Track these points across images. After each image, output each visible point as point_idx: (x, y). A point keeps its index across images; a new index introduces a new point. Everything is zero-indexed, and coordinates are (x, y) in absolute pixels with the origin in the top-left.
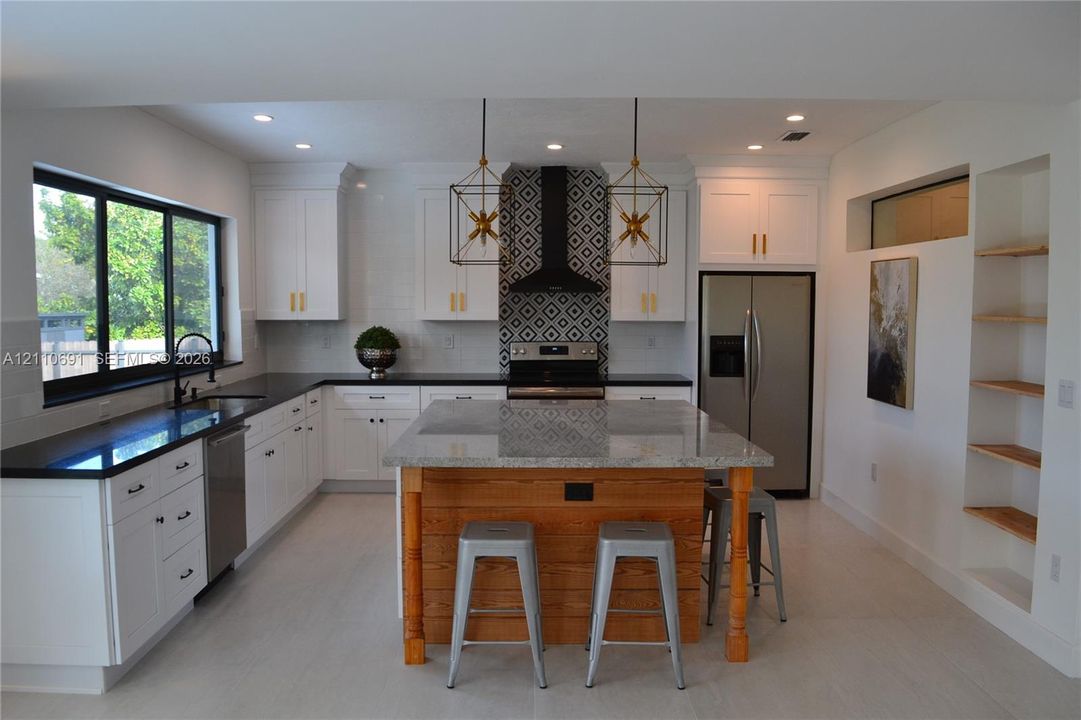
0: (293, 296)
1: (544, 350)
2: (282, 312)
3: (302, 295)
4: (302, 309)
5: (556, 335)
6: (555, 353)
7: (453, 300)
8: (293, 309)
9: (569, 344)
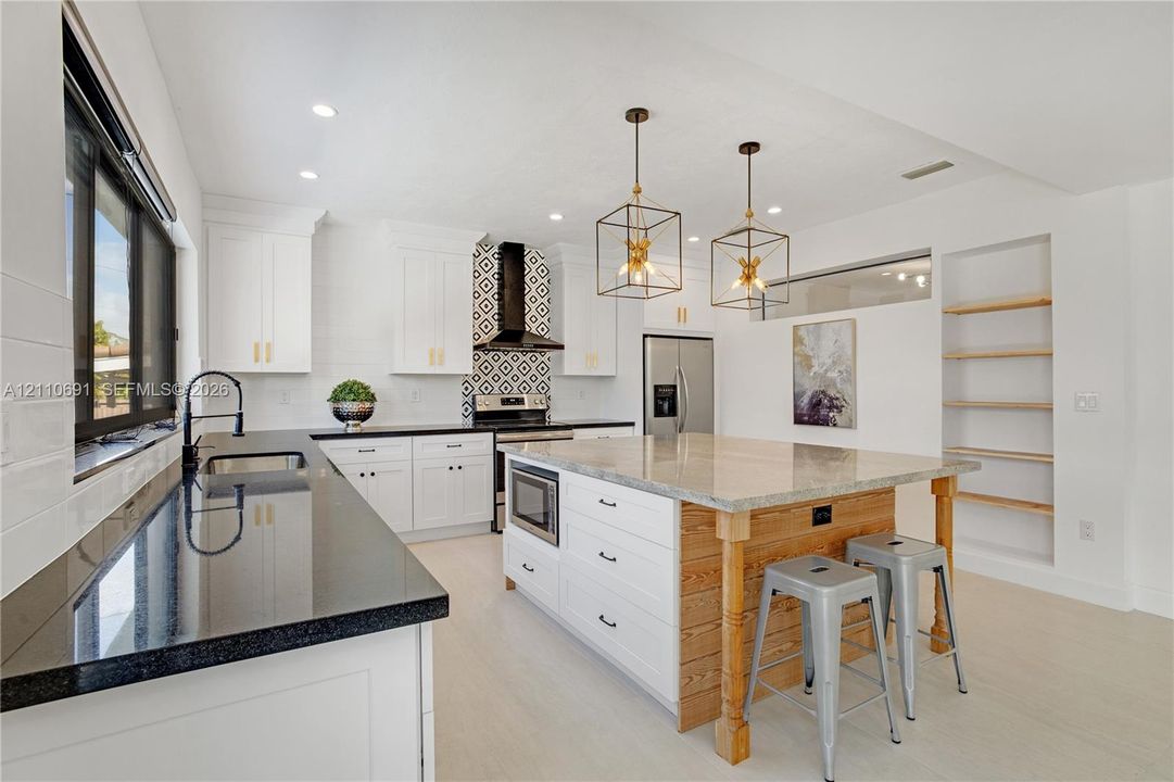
0: (257, 346)
1: (505, 401)
2: (240, 364)
3: (268, 345)
4: (268, 361)
5: (510, 388)
6: (513, 403)
7: (432, 356)
8: (257, 360)
9: (525, 396)
